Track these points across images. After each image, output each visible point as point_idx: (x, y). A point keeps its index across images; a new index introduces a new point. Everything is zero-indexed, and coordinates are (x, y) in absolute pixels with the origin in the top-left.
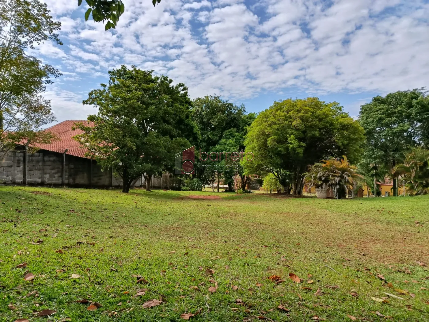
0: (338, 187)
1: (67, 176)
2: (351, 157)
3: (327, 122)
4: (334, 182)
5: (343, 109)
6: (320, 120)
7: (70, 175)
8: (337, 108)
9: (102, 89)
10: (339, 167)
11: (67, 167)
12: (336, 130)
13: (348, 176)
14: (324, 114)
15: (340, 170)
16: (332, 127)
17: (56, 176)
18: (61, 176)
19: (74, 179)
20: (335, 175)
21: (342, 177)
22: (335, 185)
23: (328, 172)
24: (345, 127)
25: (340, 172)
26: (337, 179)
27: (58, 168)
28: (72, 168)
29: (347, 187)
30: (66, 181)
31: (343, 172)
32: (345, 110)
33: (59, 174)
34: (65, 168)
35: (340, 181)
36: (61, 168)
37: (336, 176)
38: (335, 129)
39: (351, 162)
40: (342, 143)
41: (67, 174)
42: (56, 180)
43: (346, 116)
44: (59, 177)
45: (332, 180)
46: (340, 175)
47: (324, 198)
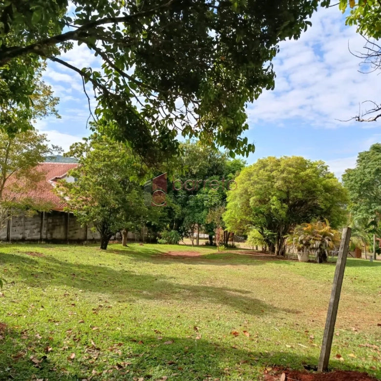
0: (319, 251)
1: (45, 231)
2: (335, 220)
3: (309, 184)
4: (314, 246)
5: (328, 168)
6: (303, 182)
7: (48, 230)
8: (322, 167)
9: (84, 142)
10: (320, 231)
11: (46, 221)
12: (319, 193)
13: (329, 240)
14: (307, 175)
15: (321, 234)
16: (314, 189)
17: (36, 231)
18: (40, 231)
19: (51, 234)
20: (316, 238)
21: (323, 241)
22: (317, 249)
23: (309, 236)
24: (328, 189)
25: (321, 236)
26: (318, 243)
27: (38, 223)
28: (50, 223)
29: (328, 251)
30: (44, 236)
31: (324, 236)
32: (331, 170)
33: (39, 229)
34: (44, 222)
35: (321, 245)
36: (40, 223)
37: (317, 240)
38: (318, 191)
39: (333, 226)
40: (325, 206)
41: (46, 228)
42: (35, 235)
43: (331, 177)
44: (38, 232)
45: (313, 244)
46: (321, 239)
47: (305, 262)
